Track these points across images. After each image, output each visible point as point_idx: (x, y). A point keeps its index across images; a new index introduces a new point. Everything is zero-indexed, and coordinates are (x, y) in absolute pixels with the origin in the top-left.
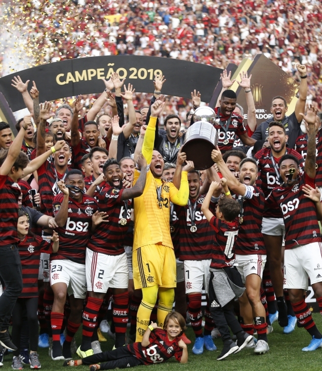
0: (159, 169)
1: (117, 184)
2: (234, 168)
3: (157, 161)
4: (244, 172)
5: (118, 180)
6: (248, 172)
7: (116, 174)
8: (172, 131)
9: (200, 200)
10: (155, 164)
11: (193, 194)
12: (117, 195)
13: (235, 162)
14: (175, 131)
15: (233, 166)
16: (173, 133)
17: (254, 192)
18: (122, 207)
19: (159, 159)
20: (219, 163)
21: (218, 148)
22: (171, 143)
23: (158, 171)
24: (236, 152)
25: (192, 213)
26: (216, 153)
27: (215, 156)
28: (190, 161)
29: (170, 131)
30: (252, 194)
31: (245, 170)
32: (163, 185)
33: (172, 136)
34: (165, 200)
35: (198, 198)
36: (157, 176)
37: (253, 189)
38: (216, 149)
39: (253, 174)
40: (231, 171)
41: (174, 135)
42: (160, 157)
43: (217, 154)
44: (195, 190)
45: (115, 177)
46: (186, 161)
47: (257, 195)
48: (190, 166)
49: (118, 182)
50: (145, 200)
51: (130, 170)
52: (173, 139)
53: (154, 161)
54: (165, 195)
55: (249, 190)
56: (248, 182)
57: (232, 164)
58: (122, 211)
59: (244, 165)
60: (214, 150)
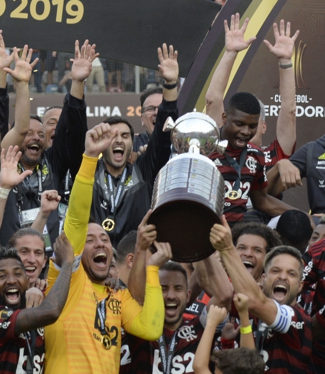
0: (102, 265)
1: (13, 300)
2: (253, 260)
3: (99, 247)
4: (275, 276)
5: (17, 293)
6: (284, 275)
7: (12, 280)
8: (115, 152)
9: (182, 330)
10: (94, 254)
11: (172, 316)
12: (7, 321)
13: (256, 249)
14: (122, 152)
15: (250, 257)
16: (118, 156)
17: (293, 319)
18: (22, 351)
19: (101, 243)
20: (226, 252)
21: (225, 220)
22: (113, 178)
23: (100, 269)
24: (256, 227)
25: (167, 359)
26: (221, 231)
27: (219, 239)
28: (163, 244)
29: (111, 152)
30: (290, 323)
31: (277, 270)
32: (107, 299)
33: (116, 164)
34: (112, 331)
35: (180, 327)
36: (96, 279)
37: (291, 313)
38: (221, 223)
39: (292, 280)
40: (247, 266)
41: (119, 161)
42: (104, 237)
43: (222, 235)
44: (175, 307)
45: (11, 284)
46: (157, 245)
47: (299, 325)
48: (163, 256)
49: (15, 296)
50: (66, 329)
51: (33, 260)
52: (117, 168)
53: (91, 246)
54: (112, 320)
55: (284, 315)
56: (281, 297)
57: (248, 252)
58: (22, 359)
59: (274, 259)
60: (216, 225)
